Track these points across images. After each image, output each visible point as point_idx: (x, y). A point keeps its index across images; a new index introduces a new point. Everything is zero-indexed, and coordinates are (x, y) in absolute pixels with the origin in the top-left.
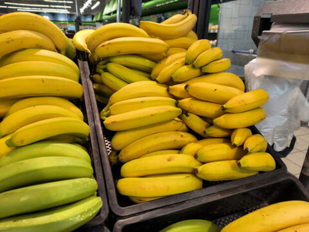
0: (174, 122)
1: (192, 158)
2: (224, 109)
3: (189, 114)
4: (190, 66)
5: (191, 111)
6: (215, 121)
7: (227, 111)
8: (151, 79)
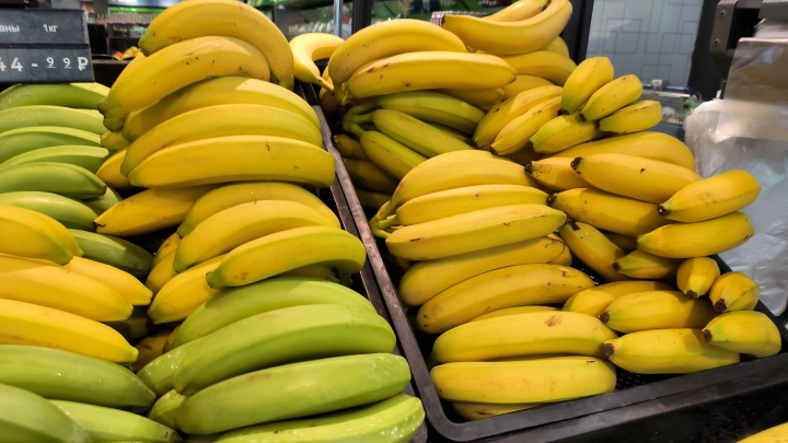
0: (545, 242)
1: (597, 322)
2: (665, 212)
3: (577, 223)
4: (572, 117)
5: (583, 218)
6: (643, 239)
7: (671, 217)
8: (474, 146)
